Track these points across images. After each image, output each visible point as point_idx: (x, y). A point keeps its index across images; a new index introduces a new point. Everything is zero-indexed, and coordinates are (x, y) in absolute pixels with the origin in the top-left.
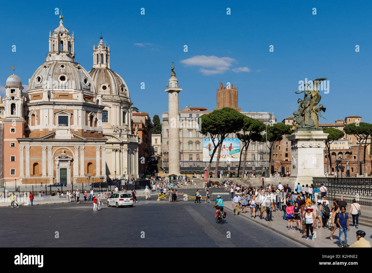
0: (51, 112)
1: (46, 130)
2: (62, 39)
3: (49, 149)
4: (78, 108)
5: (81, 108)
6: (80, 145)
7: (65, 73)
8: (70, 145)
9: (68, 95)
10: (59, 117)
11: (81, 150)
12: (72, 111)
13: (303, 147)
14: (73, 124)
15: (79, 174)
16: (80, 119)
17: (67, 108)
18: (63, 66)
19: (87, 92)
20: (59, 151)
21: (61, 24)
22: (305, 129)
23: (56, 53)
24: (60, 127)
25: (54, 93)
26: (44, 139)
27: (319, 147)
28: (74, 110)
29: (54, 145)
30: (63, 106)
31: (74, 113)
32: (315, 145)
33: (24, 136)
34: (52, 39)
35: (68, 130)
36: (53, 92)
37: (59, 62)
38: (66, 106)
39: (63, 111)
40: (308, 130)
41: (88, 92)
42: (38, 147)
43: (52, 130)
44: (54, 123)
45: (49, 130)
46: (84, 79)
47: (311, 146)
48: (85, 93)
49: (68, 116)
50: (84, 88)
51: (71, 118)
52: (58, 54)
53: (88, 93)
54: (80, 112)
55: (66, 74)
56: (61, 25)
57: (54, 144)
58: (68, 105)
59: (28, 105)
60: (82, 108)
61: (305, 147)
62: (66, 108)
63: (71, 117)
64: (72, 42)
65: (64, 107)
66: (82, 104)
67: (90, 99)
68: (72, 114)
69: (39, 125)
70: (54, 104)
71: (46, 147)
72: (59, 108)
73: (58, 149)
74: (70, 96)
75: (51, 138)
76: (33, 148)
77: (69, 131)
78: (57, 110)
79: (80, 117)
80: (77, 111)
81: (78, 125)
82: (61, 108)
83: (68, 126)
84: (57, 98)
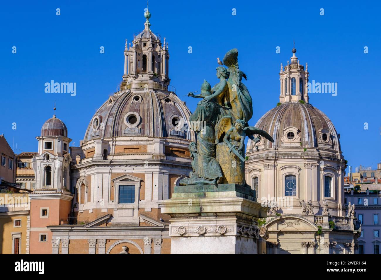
0: (107, 178)
1: (97, 210)
2: (144, 52)
3: (100, 244)
4: (152, 170)
5: (158, 170)
6: (153, 237)
7: (138, 109)
8: (137, 237)
9: (139, 148)
10: (120, 186)
11: (155, 246)
12: (143, 175)
13: (182, 236)
14: (144, 199)
16: (156, 190)
17: (134, 171)
18: (137, 98)
19: (176, 141)
20: (118, 247)
21: (146, 26)
22: (191, 186)
23: (132, 76)
24: (121, 205)
25: (115, 146)
26: (91, 227)
27: (223, 235)
28: (146, 174)
29: (108, 237)
30: (128, 167)
31: (146, 180)
32: (212, 229)
33: (62, 222)
34: (128, 53)
35: (134, 209)
36: (114, 143)
37: (134, 92)
38: (132, 167)
39: (126, 175)
40: (197, 189)
41: (179, 141)
42: (83, 241)
43: (106, 210)
44: (112, 199)
45: (103, 211)
46: (172, 118)
47: (202, 233)
48: (171, 142)
49: (134, 185)
50: (170, 135)
51: (140, 188)
52: (134, 77)
53: (178, 143)
54: (156, 176)
55: (138, 111)
56: (147, 28)
57: (109, 235)
58: (137, 165)
59: (77, 168)
60: (160, 169)
61: (186, 235)
62: (131, 171)
63: (141, 186)
64: (163, 55)
65: (129, 170)
66: (159, 162)
67: (184, 152)
68: (142, 181)
69: (89, 202)
70: (111, 164)
71: (95, 241)
72: (121, 171)
73: (116, 244)
74: (142, 149)
75: (104, 225)
76: (74, 243)
77: (136, 212)
78: (118, 174)
79: (155, 186)
80: (152, 174)
81: (152, 200)
82: (123, 171)
83: (134, 203)
84: (119, 153)
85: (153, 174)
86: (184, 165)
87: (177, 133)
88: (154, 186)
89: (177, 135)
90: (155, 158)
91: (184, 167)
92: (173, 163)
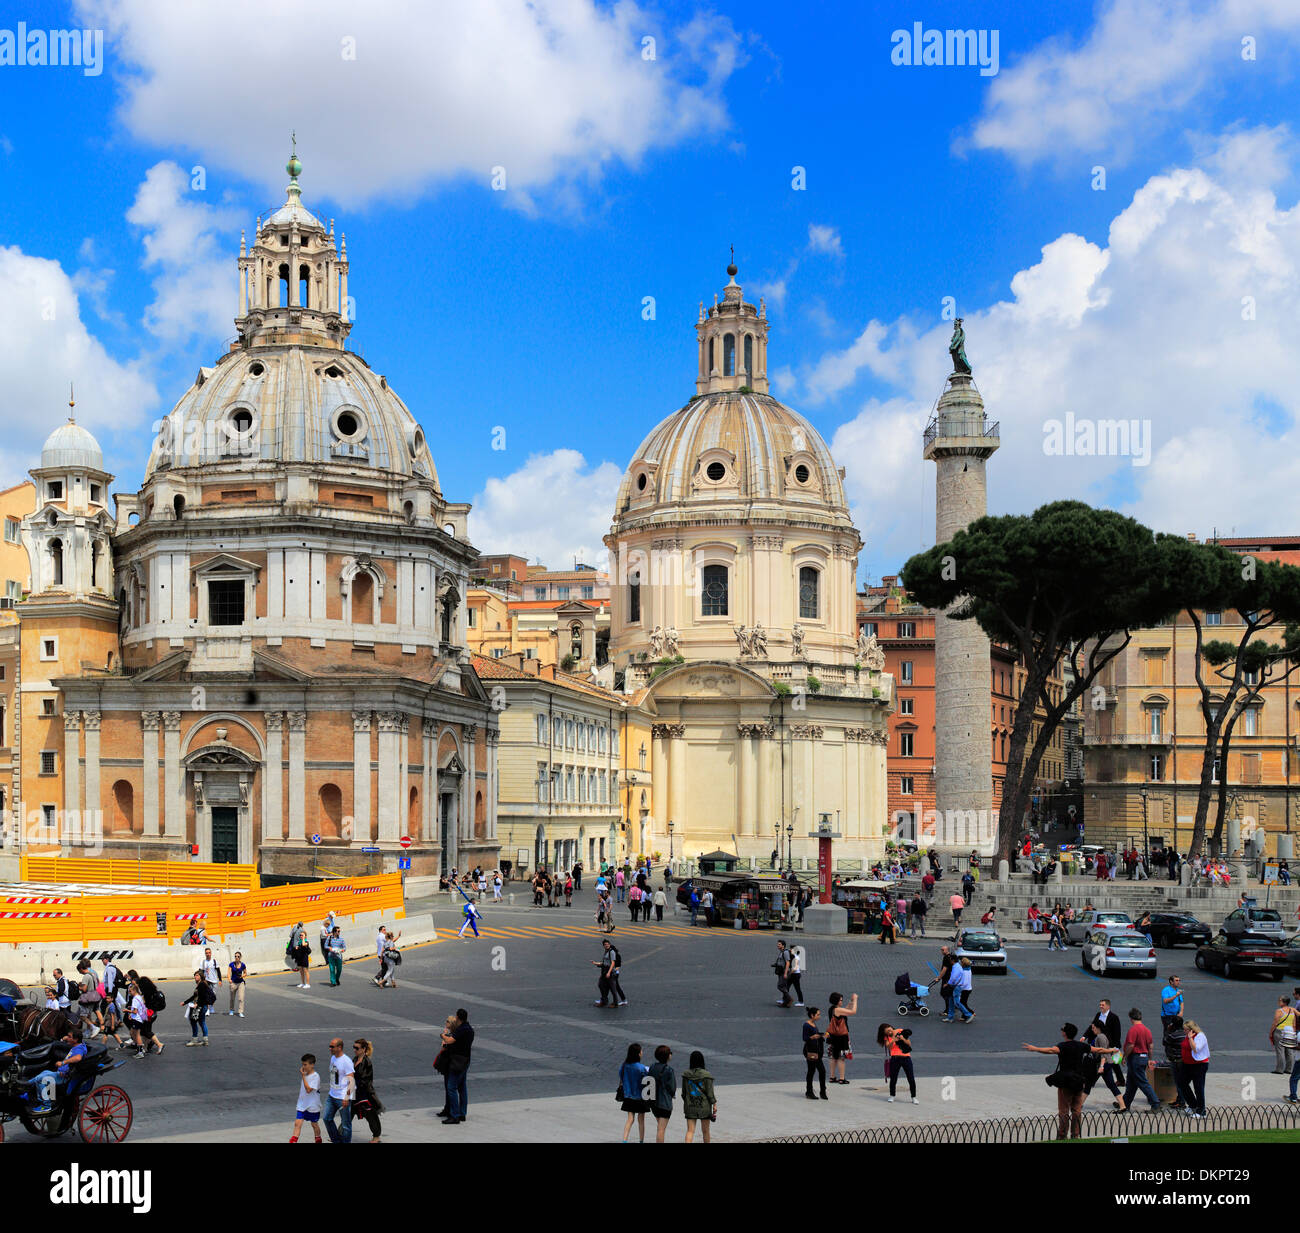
0: (183, 566)
1: (159, 645)
3: (167, 724)
4: (283, 544)
5: (297, 543)
6: (286, 706)
7: (255, 397)
9: (255, 492)
10: (211, 584)
11: (291, 728)
12: (263, 556)
15: (286, 835)
16: (292, 592)
17: (242, 545)
18: (257, 370)
19: (349, 471)
20: (208, 731)
24: (215, 630)
25: (202, 486)
26: (147, 681)
28: (269, 554)
29: (185, 707)
30: (227, 537)
31: (269, 567)
35: (241, 640)
36: (199, 481)
38: (236, 537)
39: (222, 557)
41: (354, 470)
43: (180, 642)
44: (194, 615)
45: (172, 642)
46: (341, 414)
49: (243, 581)
50: (333, 456)
51: (256, 587)
53: (353, 476)
55: (257, 399)
57: (187, 701)
58: (247, 531)
60: (301, 539)
62: (236, 546)
63: (258, 581)
65: (230, 545)
66: (297, 524)
67: (371, 499)
68: (260, 571)
69: (146, 622)
70: (189, 530)
71: (158, 715)
72: (212, 547)
73: (203, 723)
74: (264, 493)
75: (176, 677)
76: (112, 719)
77: (246, 647)
78: (205, 554)
79: (291, 581)
80: (281, 554)
81: (284, 615)
82: (218, 547)
83: (241, 624)
84: (210, 505)
85: (284, 553)
86: (365, 531)
87: (352, 453)
88: (288, 581)
89: (350, 455)
90: (287, 512)
91: (365, 534)
92: (334, 525)
